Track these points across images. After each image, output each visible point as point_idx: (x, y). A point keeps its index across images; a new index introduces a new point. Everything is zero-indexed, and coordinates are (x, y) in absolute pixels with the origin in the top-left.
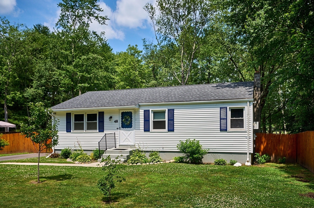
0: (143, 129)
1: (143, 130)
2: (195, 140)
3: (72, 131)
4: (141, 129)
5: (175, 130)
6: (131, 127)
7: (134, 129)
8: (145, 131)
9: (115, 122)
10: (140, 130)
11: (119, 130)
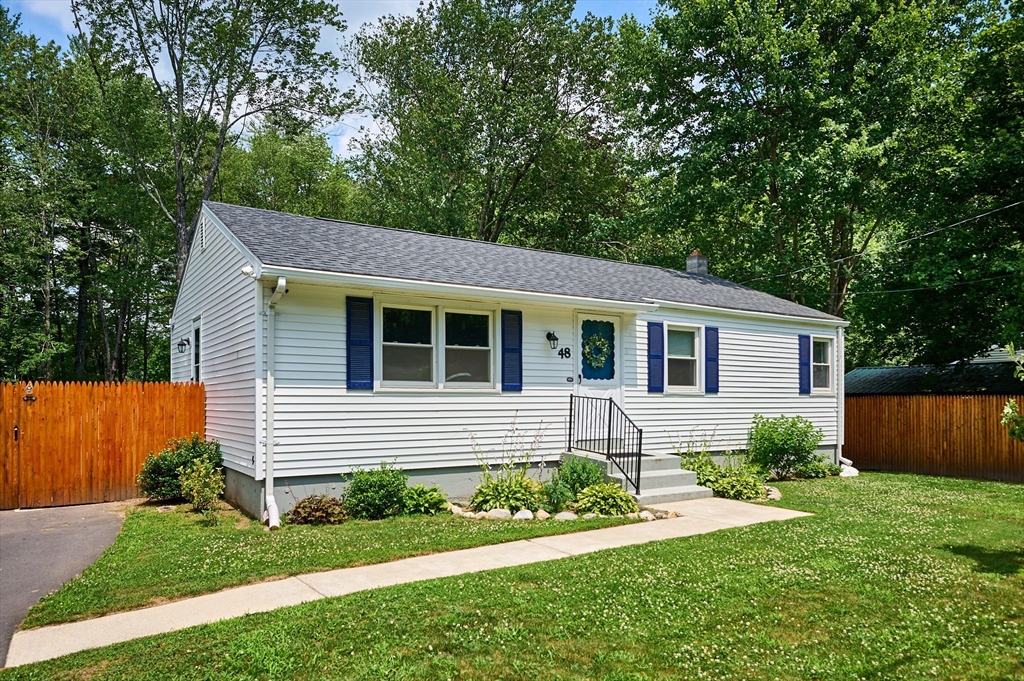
0: (646, 383)
1: (646, 388)
2: (783, 417)
3: (377, 384)
4: (639, 382)
5: (720, 389)
6: (610, 375)
7: (621, 384)
8: (650, 391)
9: (562, 355)
10: (636, 385)
11: (576, 386)
